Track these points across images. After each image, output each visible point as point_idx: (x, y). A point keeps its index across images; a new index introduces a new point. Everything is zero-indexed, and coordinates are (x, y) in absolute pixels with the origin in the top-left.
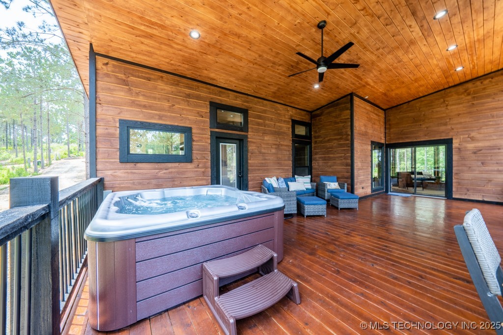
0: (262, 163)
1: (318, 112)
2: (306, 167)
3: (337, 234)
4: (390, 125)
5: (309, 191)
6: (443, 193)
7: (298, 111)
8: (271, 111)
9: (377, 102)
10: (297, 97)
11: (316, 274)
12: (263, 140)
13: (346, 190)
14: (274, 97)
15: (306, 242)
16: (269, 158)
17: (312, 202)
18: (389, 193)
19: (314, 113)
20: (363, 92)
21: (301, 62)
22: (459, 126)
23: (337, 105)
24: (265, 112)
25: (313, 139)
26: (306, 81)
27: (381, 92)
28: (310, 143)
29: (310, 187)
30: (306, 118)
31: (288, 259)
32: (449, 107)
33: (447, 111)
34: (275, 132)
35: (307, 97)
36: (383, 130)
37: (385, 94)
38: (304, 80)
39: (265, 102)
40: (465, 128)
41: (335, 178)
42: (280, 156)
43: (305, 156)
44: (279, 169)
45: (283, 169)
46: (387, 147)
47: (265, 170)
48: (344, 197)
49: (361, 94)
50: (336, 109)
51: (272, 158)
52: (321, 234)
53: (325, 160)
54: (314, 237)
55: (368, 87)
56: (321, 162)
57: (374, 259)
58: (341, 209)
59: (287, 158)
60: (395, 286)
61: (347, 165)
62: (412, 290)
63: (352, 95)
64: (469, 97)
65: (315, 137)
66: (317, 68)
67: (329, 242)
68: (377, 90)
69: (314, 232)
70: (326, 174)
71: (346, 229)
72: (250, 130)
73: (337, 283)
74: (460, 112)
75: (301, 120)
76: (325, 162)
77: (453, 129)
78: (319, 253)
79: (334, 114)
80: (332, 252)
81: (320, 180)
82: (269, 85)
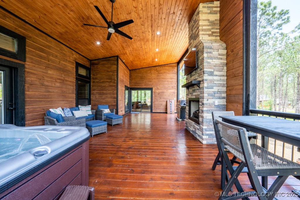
0: (45, 95)
1: (96, 62)
2: (86, 99)
3: (119, 143)
4: (132, 78)
5: (90, 116)
6: (150, 110)
7: (81, 56)
8: (56, 49)
9: (128, 65)
10: (82, 46)
11: (121, 182)
12: (47, 73)
13: (114, 113)
14: (60, 38)
15: (102, 158)
16: (53, 90)
17: (98, 125)
18: (131, 112)
19: (92, 62)
20: (123, 57)
21: (91, 19)
22: (154, 83)
23: (109, 60)
24: (49, 47)
25: (92, 79)
26: (92, 35)
27: (130, 60)
28: (90, 82)
29: (91, 113)
30: (87, 64)
31: (93, 181)
32: (152, 75)
34: (60, 68)
35: (90, 48)
36: (129, 80)
37: (132, 62)
38: (90, 34)
39: (49, 38)
40: (156, 84)
41: (107, 106)
42: (65, 90)
43: (85, 91)
44: (63, 100)
45: (67, 101)
46: (130, 89)
47: (49, 101)
48: (115, 118)
49: (122, 58)
50: (108, 63)
51: (57, 90)
52: (109, 147)
53: (101, 95)
54: (106, 151)
55: (126, 55)
56: (97, 96)
57: (144, 152)
58: (114, 125)
59: (71, 92)
60: (160, 164)
61: (114, 98)
62: (166, 162)
63: (117, 57)
64: (157, 72)
65: (93, 78)
66: (108, 28)
67: (117, 151)
68: (129, 58)
69: (104, 146)
70: (101, 104)
71: (122, 138)
72: (27, 59)
73: (136, 180)
74: (155, 78)
75: (83, 64)
76: (100, 96)
78: (115, 162)
79: (107, 66)
80: (122, 157)
81: (98, 108)
82: (56, 23)
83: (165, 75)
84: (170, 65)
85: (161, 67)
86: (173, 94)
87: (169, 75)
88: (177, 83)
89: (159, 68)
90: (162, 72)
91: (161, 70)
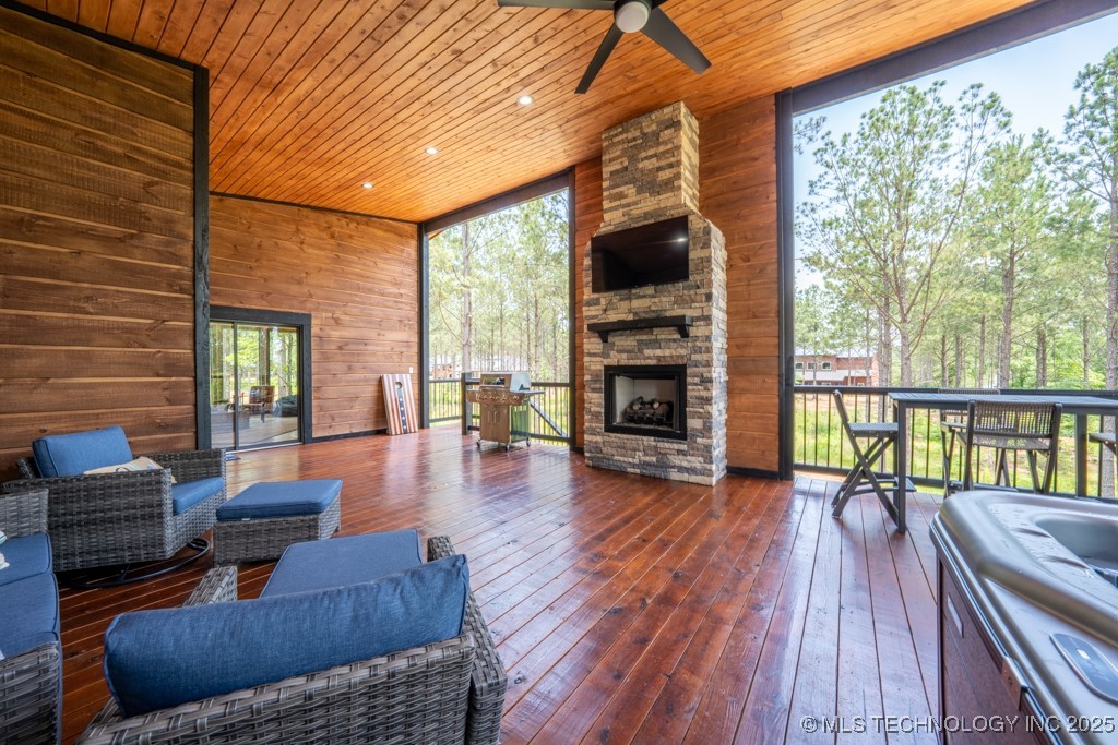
22: (319, 292)
32: (305, 247)
33: (303, 255)
40: (327, 298)
64: (333, 242)
74: (323, 266)
77: (311, 296)
83: (372, 264)
84: (390, 226)
85: (352, 220)
86: (405, 349)
87: (388, 267)
88: (416, 305)
89: (344, 222)
90: (354, 243)
91: (350, 236)
